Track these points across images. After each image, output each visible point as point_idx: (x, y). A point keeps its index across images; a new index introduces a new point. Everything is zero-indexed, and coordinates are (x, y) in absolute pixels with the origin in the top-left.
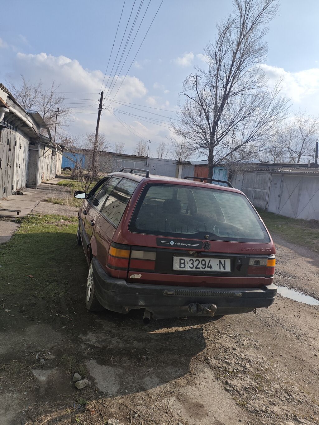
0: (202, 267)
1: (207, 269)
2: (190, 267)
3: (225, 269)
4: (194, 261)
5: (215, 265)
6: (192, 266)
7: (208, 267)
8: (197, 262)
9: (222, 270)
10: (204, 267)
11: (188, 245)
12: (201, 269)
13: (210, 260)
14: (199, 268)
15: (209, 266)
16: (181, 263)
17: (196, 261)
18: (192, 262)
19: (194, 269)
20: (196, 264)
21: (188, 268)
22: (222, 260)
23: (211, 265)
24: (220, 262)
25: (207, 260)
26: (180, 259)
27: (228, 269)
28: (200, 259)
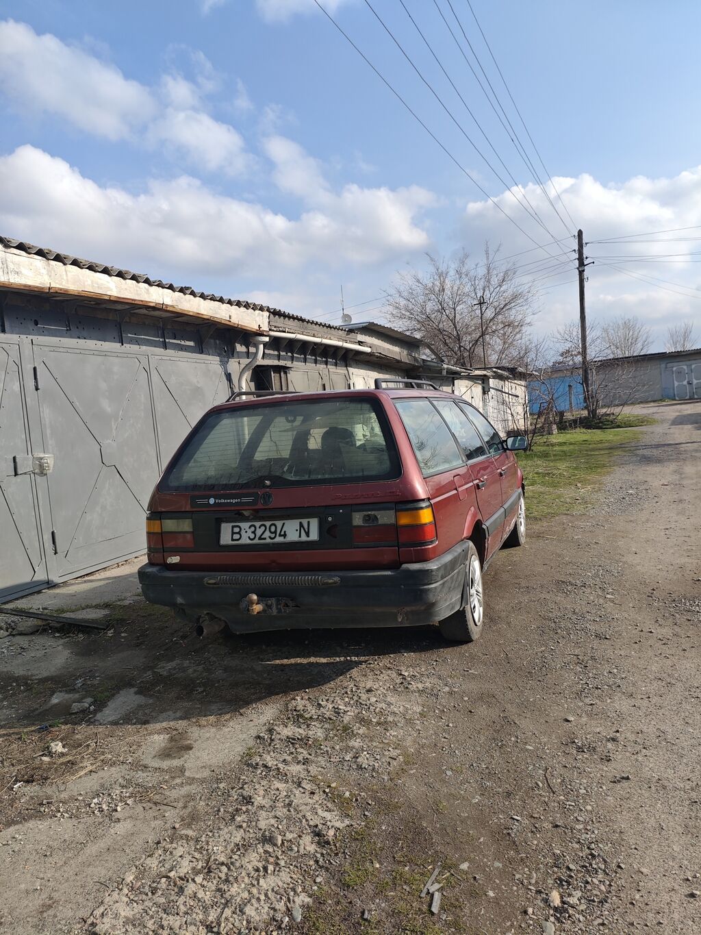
0: (270, 537)
1: (279, 539)
2: (249, 537)
3: (308, 536)
4: (258, 527)
5: (292, 531)
6: (252, 536)
7: (280, 535)
8: (263, 528)
9: (304, 538)
10: (273, 536)
11: (236, 501)
12: (268, 541)
13: (284, 524)
14: (265, 539)
15: (282, 533)
16: (233, 533)
17: (260, 528)
18: (253, 529)
19: (256, 541)
20: (259, 532)
21: (245, 540)
22: (305, 522)
23: (285, 532)
24: (301, 525)
25: (279, 524)
26: (233, 527)
27: (314, 536)
28: (268, 524)
